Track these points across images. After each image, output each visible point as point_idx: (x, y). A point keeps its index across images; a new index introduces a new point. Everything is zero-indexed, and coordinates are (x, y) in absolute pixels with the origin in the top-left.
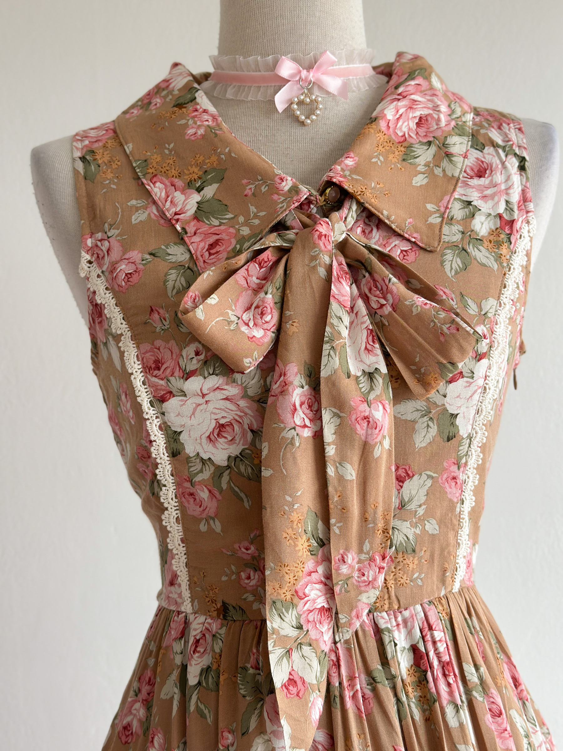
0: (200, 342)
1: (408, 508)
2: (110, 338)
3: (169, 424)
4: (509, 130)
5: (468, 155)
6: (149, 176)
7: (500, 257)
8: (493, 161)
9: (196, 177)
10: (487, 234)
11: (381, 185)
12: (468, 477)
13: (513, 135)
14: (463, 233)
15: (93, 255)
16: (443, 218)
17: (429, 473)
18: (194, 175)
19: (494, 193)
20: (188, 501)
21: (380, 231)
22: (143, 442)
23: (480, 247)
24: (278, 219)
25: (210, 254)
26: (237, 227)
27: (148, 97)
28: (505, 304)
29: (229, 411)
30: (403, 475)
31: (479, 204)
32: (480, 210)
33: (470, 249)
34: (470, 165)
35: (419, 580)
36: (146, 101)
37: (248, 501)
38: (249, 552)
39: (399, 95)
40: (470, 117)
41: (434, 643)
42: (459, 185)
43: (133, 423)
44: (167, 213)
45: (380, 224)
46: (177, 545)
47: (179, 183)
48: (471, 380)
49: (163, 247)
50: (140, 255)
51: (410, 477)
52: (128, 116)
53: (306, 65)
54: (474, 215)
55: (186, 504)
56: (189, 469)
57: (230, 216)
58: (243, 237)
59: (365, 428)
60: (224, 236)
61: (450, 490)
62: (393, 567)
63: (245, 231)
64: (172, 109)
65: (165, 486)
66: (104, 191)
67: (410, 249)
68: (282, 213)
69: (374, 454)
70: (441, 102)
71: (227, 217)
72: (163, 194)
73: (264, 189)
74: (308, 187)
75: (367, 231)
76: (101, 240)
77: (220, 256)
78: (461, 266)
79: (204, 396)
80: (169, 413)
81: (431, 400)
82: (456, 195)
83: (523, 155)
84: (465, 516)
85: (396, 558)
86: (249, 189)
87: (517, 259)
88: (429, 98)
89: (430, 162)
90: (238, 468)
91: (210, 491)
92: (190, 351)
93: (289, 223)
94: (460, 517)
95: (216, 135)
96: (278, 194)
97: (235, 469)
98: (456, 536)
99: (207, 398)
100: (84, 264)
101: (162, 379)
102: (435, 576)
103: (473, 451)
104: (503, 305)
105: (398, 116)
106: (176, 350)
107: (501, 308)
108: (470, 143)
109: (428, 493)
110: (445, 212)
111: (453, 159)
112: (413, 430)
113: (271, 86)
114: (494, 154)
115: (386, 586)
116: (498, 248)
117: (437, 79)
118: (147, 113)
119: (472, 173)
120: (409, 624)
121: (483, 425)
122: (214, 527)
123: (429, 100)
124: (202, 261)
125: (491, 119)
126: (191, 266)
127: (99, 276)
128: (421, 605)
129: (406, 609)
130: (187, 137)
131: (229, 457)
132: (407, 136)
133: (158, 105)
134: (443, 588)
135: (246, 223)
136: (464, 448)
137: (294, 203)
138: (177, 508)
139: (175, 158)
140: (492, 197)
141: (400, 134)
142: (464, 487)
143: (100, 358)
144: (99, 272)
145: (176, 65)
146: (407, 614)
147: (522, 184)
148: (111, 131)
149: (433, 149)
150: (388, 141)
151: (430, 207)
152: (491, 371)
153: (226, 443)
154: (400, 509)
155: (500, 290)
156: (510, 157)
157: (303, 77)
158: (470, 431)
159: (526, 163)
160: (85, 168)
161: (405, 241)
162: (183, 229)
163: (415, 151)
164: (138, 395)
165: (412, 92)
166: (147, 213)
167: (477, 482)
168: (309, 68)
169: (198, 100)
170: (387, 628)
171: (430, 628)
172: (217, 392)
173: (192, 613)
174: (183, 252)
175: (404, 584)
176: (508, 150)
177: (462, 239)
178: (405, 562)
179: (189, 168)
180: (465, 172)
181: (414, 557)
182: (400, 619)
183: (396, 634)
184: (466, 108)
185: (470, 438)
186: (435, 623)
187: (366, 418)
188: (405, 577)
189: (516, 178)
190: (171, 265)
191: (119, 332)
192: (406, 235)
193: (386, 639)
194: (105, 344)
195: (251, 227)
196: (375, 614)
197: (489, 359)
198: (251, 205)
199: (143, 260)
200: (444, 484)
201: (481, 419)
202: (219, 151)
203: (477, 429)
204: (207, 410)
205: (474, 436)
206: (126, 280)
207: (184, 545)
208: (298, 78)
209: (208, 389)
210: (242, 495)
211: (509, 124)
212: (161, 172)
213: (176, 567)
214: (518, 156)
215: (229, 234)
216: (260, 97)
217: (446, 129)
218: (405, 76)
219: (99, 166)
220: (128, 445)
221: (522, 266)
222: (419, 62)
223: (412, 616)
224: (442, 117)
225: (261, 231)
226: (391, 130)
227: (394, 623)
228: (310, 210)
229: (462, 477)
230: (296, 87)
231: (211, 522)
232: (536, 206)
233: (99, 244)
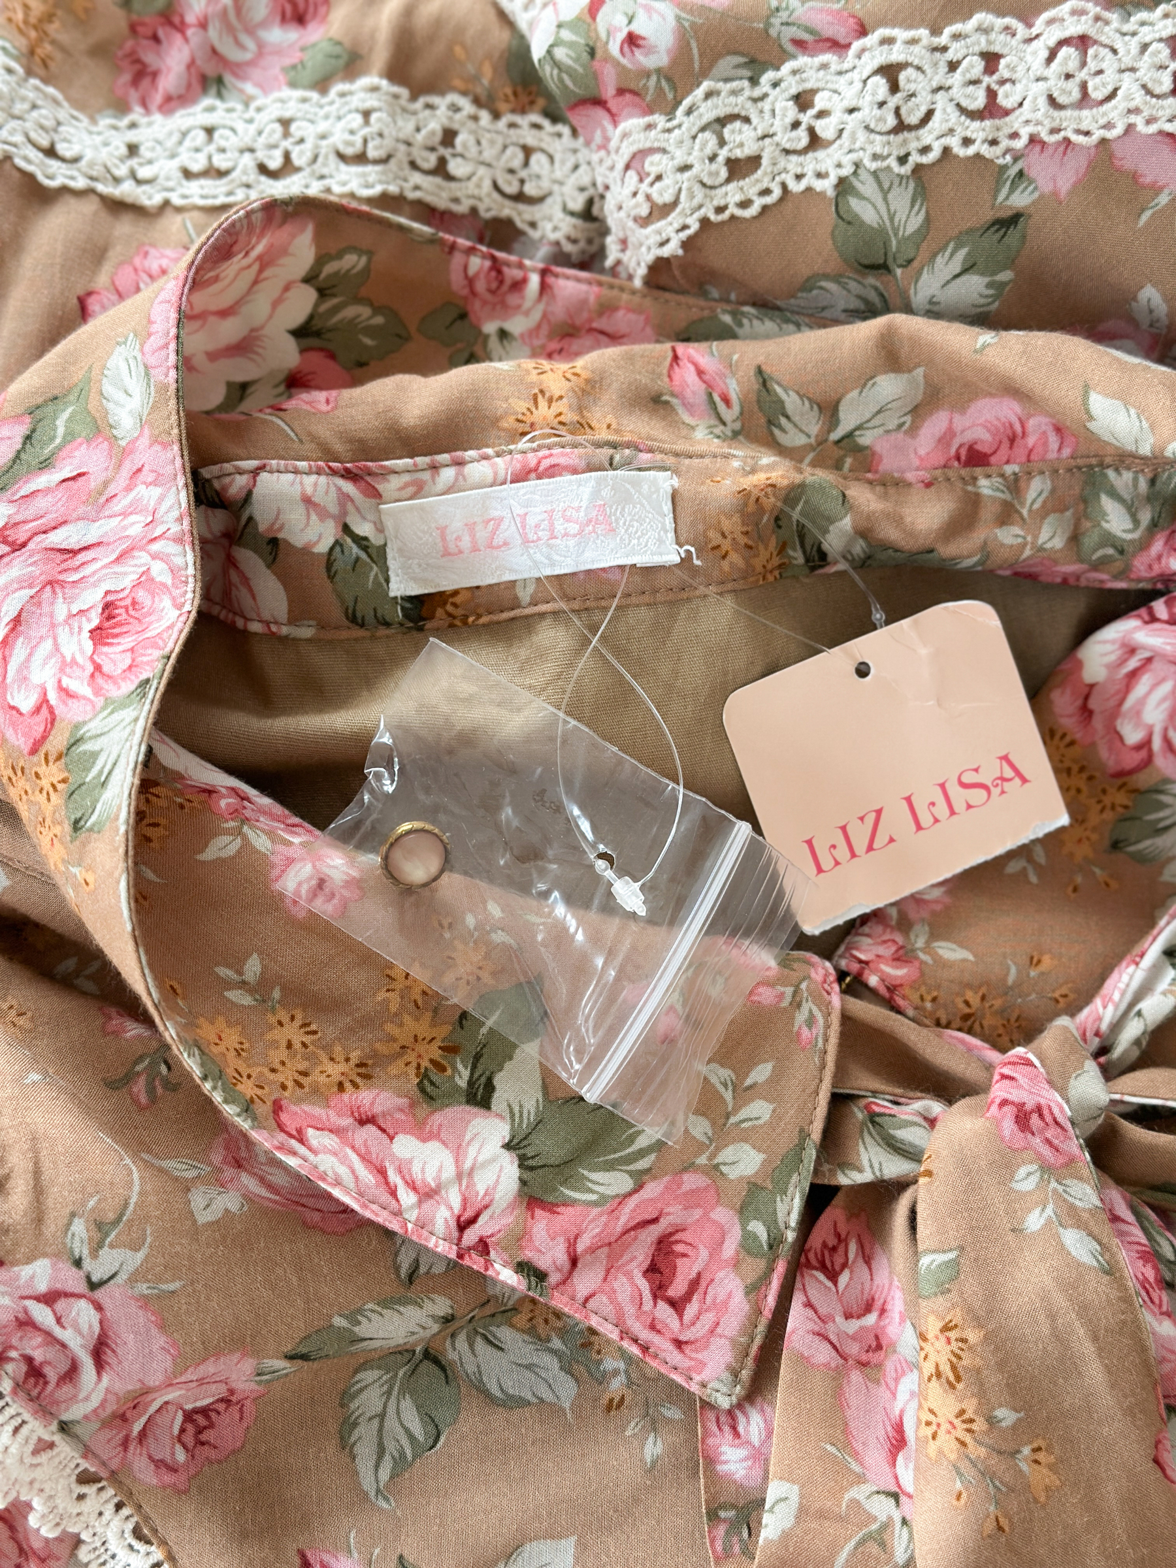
47: (383, 1102)
57: (650, 1135)
60: (676, 1216)
63: (744, 1160)
130: (299, 911)
135: (727, 1132)
139: (300, 1015)
195: (754, 1138)
202: (470, 922)
215: (690, 1199)
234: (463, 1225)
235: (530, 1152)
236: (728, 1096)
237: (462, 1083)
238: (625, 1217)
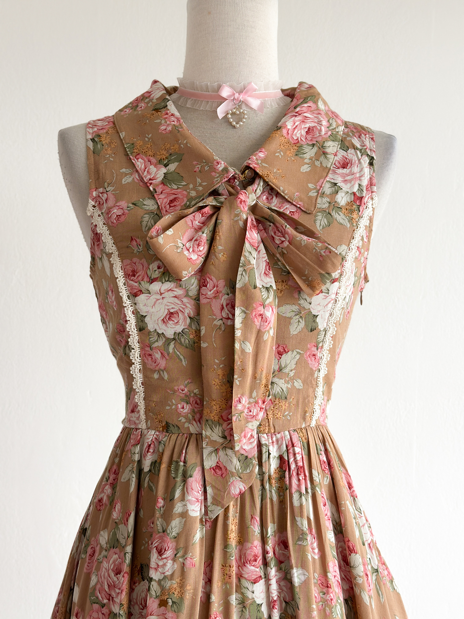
0: (161, 261)
1: (284, 371)
2: (104, 255)
3: (139, 310)
4: (365, 139)
5: (338, 153)
6: (135, 154)
7: (352, 220)
8: (353, 158)
9: (164, 158)
10: (345, 205)
11: (280, 171)
12: (323, 356)
13: (367, 142)
14: (330, 203)
15: (96, 202)
16: (318, 193)
17: (298, 350)
18: (163, 156)
19: (352, 179)
20: (148, 359)
21: (278, 198)
22: (121, 321)
23: (340, 213)
24: (214, 188)
25: (170, 207)
26: (188, 191)
27: (136, 102)
28: (352, 249)
29: (176, 304)
30: (282, 350)
31: (341, 185)
32: (342, 189)
33: (333, 213)
34: (339, 160)
35: (288, 416)
36: (135, 104)
37: (185, 361)
38: (184, 392)
39: (296, 113)
40: (342, 128)
41: (295, 454)
42: (330, 172)
43: (116, 309)
44: (144, 179)
45: (278, 194)
46: (139, 387)
47: (153, 160)
48: (327, 295)
49: (141, 200)
50: (126, 204)
51: (286, 352)
52: (122, 113)
53: (239, 90)
54: (337, 192)
55: (146, 361)
56: (149, 339)
57: (184, 183)
58: (192, 197)
59: (260, 321)
60: (179, 196)
61: (311, 362)
62: (272, 407)
63: (193, 194)
64: (152, 112)
65: (134, 349)
66: (106, 161)
67: (296, 211)
68: (217, 184)
69: (264, 337)
70: (323, 118)
71: (182, 184)
72: (143, 167)
73: (206, 168)
74: (234, 168)
75: (269, 198)
76: (101, 193)
77: (177, 208)
78: (327, 224)
79: (161, 294)
80: (139, 304)
81: (301, 305)
82: (328, 179)
83: (372, 156)
84: (321, 380)
85: (274, 401)
86: (198, 168)
87: (363, 221)
88: (315, 115)
89: (313, 157)
90: (180, 340)
91: (162, 354)
92: (154, 266)
93: (220, 191)
94: (317, 380)
95: (179, 131)
96: (215, 172)
97: (178, 341)
98: (314, 391)
99: (163, 296)
100: (90, 208)
101: (136, 282)
102: (299, 415)
103: (327, 339)
104: (351, 249)
105: (294, 127)
106: (146, 264)
107: (350, 252)
108: (339, 146)
109: (297, 363)
110: (320, 189)
111: (327, 156)
112: (290, 323)
113: (215, 102)
114: (354, 154)
115: (268, 418)
116: (351, 214)
117: (322, 103)
118: (136, 113)
119: (339, 165)
120: (280, 442)
121: (334, 323)
122: (163, 376)
123: (315, 117)
124: (165, 210)
125: (355, 131)
126: (158, 213)
127: (99, 216)
128: (289, 431)
129: (279, 433)
130: (160, 131)
131: (175, 333)
132: (299, 139)
133: (143, 108)
134: (304, 423)
135: (194, 189)
136: (321, 337)
137: (224, 179)
138: (140, 363)
139: (151, 144)
140: (350, 181)
141: (295, 138)
142: (320, 362)
143: (96, 268)
144: (100, 213)
145: (155, 82)
146: (279, 436)
147: (370, 174)
148: (112, 123)
149: (315, 149)
150: (287, 143)
151: (311, 186)
152: (340, 290)
153: (173, 324)
154: (279, 371)
155: (350, 240)
156: (364, 156)
157: (236, 98)
158: (325, 327)
159: (374, 161)
160: (94, 146)
161: (293, 206)
162: (154, 189)
163: (304, 150)
164: (120, 291)
165: (305, 111)
166: (132, 177)
167: (329, 359)
168: (240, 92)
169: (169, 107)
170: (266, 444)
171: (293, 446)
172: (170, 292)
173: (146, 429)
174: (154, 204)
175: (279, 418)
176: (363, 152)
177: (329, 206)
178: (280, 404)
179: (161, 151)
180: (335, 164)
181: (286, 402)
182: (274, 439)
183: (271, 448)
184: (340, 122)
185: (325, 331)
186: (296, 443)
187: (261, 315)
188: (279, 414)
189: (367, 170)
190: (146, 212)
191: (110, 252)
192: (294, 203)
193: (264, 450)
194: (101, 259)
195: (197, 191)
196: (260, 435)
197: (339, 283)
198: (198, 178)
199: (128, 208)
200: (307, 358)
201: (333, 320)
202: (180, 142)
203: (330, 325)
204: (163, 303)
205: (328, 330)
206: (116, 219)
207: (143, 387)
208: (232, 98)
209: (165, 290)
210: (182, 357)
211: (365, 135)
212: (142, 152)
213: (138, 400)
214: (369, 156)
215: (183, 195)
216: (208, 108)
217: (324, 136)
218: (302, 100)
219: (103, 146)
220: (111, 324)
221: (366, 226)
222: (311, 91)
223: (282, 438)
224: (323, 128)
225: (203, 195)
226: (289, 135)
227: (271, 441)
228: (235, 183)
229: (319, 355)
230: (231, 104)
231: (162, 372)
232: (378, 188)
233: (101, 195)
234: (150, 179)
235: (166, 176)
236: (198, 184)
237: (165, 163)
238: (172, 192)
